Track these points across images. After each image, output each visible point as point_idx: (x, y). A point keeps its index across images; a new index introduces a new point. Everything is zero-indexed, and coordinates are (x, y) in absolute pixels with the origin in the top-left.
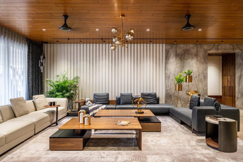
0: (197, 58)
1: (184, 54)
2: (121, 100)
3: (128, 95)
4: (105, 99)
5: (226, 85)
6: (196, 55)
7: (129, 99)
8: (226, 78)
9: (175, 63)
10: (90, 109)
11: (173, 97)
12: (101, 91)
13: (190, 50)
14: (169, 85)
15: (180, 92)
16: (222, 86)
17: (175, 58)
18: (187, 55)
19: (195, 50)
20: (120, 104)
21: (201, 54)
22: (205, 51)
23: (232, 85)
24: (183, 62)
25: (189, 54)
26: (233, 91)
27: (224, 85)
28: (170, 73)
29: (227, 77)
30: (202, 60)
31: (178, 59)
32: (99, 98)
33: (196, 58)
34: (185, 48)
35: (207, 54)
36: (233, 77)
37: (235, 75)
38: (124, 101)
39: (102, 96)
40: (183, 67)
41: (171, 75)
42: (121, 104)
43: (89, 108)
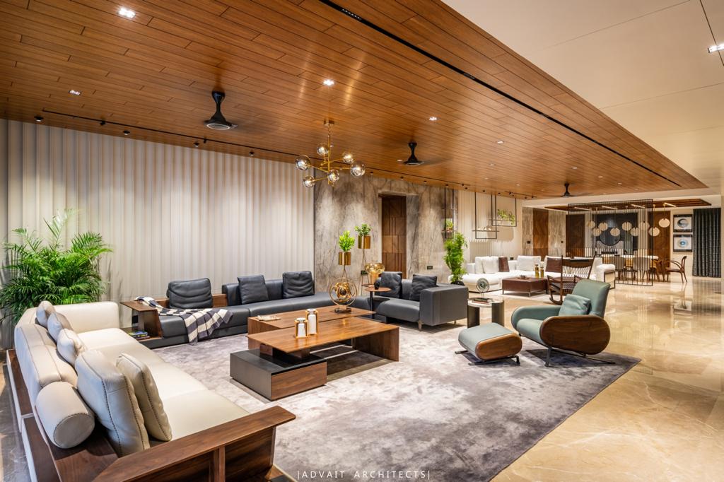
0: (364, 201)
1: (346, 192)
2: (243, 293)
3: (256, 280)
4: (204, 294)
5: (390, 251)
6: (363, 196)
7: (259, 289)
8: (389, 238)
9: (331, 209)
10: (188, 324)
11: (328, 278)
12: (189, 275)
13: (354, 185)
14: (322, 253)
15: (346, 266)
16: (383, 253)
17: (331, 198)
18: (349, 195)
19: (362, 185)
20: (241, 304)
21: (369, 194)
22: (375, 189)
23: (401, 252)
24: (344, 207)
25: (352, 193)
26: (403, 262)
27: (385, 252)
28: (323, 229)
29: (391, 236)
30: (371, 206)
31: (336, 200)
32: (190, 292)
33: (362, 202)
34: (347, 181)
35: (377, 195)
36: (403, 237)
37: (405, 234)
38: (250, 296)
39: (195, 287)
40: (344, 217)
41: (324, 234)
42: (243, 302)
43: (186, 320)
